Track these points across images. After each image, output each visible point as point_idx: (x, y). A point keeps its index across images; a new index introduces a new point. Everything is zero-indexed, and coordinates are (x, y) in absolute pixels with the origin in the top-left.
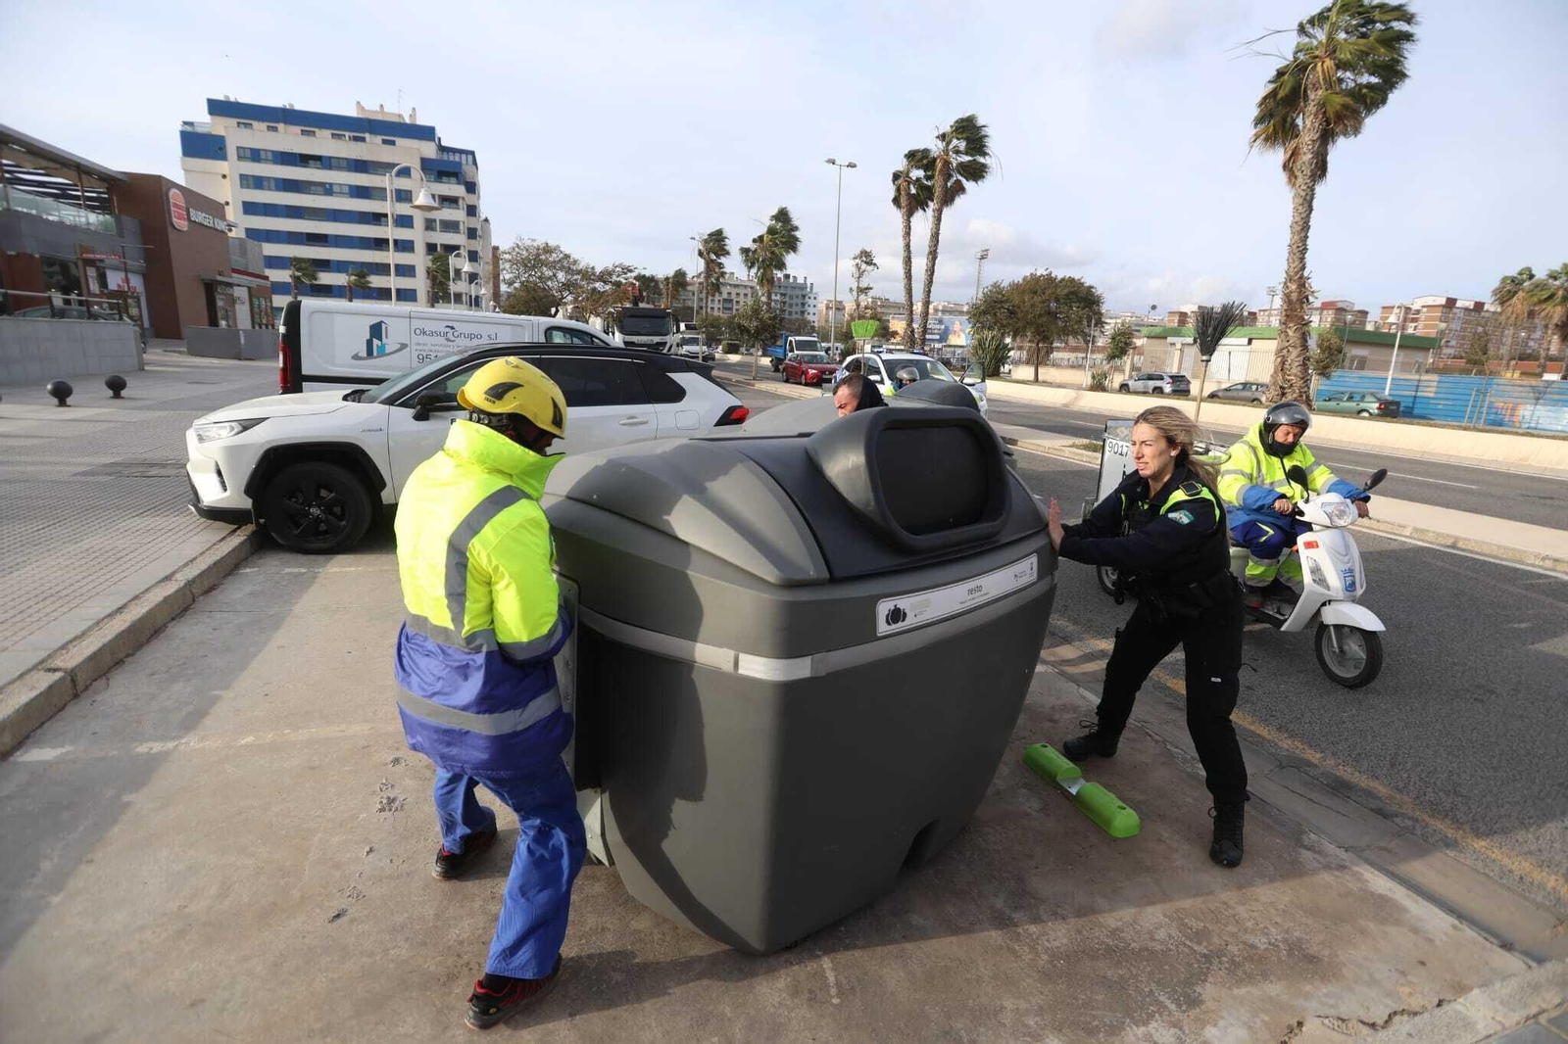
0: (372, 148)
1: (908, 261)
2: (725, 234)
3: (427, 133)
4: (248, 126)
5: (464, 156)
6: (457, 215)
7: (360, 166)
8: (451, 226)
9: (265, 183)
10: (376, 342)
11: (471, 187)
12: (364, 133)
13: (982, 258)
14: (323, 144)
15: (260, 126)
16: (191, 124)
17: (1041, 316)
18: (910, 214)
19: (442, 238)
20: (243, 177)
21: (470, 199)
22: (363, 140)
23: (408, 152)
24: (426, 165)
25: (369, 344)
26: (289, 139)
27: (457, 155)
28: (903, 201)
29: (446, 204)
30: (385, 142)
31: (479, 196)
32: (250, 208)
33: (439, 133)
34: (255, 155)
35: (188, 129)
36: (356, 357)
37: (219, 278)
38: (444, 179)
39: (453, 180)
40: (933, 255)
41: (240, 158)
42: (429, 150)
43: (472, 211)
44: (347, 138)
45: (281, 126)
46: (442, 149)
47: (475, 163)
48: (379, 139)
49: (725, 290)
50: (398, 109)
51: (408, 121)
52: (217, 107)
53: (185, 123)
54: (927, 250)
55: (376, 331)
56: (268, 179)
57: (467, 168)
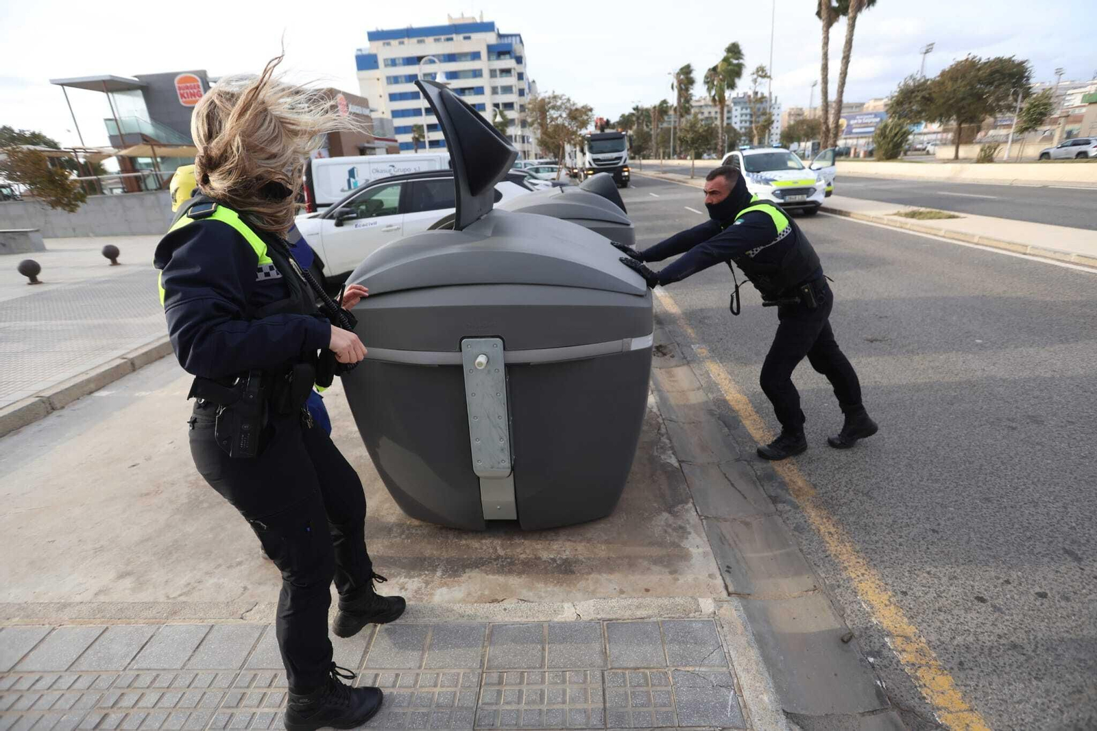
0: (458, 44)
1: (825, 68)
2: (692, 68)
3: (489, 27)
4: (389, 44)
5: (514, 38)
6: (511, 81)
7: (451, 58)
8: (507, 89)
9: (400, 80)
10: (352, 180)
11: (519, 60)
12: (451, 34)
13: (927, 52)
14: (431, 47)
15: (394, 42)
16: (360, 50)
17: (963, 99)
18: (829, 24)
19: (503, 99)
20: (388, 78)
21: (519, 68)
22: (451, 39)
23: (480, 42)
24: (490, 49)
25: (349, 181)
26: (411, 48)
27: (510, 38)
28: (824, 13)
29: (504, 74)
30: (465, 38)
31: (525, 64)
32: (393, 97)
33: (497, 25)
34: (393, 63)
35: (359, 53)
36: (343, 190)
37: (367, 145)
38: (502, 57)
39: (508, 56)
40: (846, 59)
41: (386, 66)
42: (491, 38)
43: (521, 76)
44: (443, 40)
45: (406, 40)
46: (500, 36)
47: (521, 42)
48: (461, 37)
49: (693, 111)
50: (472, 14)
51: (478, 21)
52: (374, 36)
53: (358, 50)
54: (841, 55)
55: (352, 173)
56: (400, 76)
57: (516, 47)
